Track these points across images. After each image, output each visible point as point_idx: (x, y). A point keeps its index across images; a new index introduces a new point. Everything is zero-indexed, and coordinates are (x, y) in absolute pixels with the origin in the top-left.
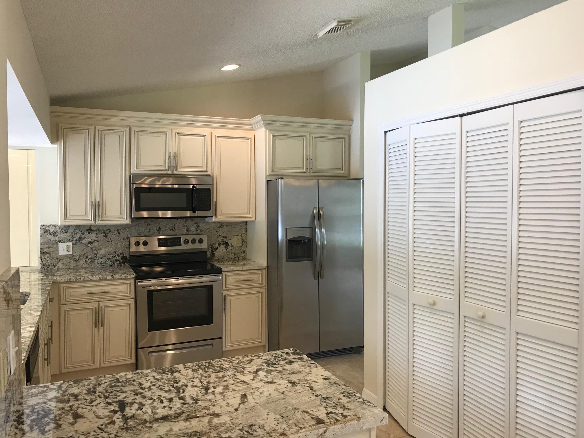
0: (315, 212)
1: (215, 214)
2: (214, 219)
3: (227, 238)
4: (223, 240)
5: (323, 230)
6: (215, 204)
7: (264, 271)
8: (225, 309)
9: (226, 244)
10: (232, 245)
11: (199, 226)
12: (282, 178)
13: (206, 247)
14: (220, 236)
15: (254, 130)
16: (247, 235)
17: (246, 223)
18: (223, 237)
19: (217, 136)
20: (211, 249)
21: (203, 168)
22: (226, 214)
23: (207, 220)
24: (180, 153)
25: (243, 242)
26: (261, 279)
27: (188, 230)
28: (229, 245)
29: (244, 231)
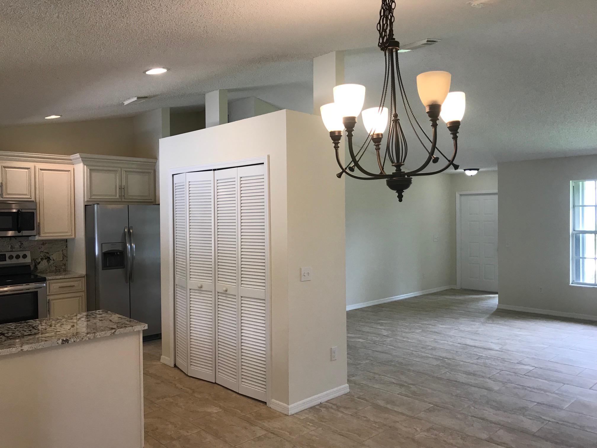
0: (126, 230)
1: (39, 233)
2: (37, 238)
3: (49, 253)
4: (45, 255)
5: (132, 245)
6: (38, 225)
7: (83, 279)
8: (49, 311)
9: (48, 259)
10: (53, 259)
11: (22, 244)
12: (98, 204)
13: (30, 261)
14: (42, 252)
15: (73, 164)
16: (67, 250)
17: (66, 240)
18: (45, 253)
19: (40, 169)
20: (34, 263)
21: (27, 195)
22: (49, 233)
23: (30, 238)
24: (5, 183)
25: (64, 257)
26: (81, 285)
27: (12, 247)
28: (51, 260)
29: (64, 248)
